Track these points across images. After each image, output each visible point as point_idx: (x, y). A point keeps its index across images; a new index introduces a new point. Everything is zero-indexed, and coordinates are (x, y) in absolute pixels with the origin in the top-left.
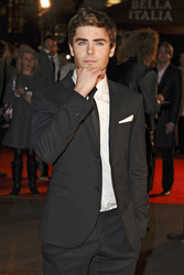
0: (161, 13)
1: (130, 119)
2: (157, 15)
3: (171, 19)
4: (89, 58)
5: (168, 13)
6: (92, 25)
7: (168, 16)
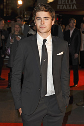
0: (72, 5)
1: (62, 53)
2: (70, 6)
3: (76, 8)
4: (42, 26)
5: (75, 5)
6: (43, 11)
7: (75, 7)
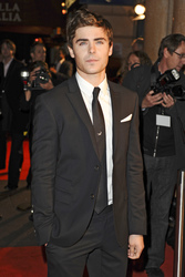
0: (10, 15)
3: (19, 20)
5: (17, 15)
6: (91, 25)
7: (17, 17)
